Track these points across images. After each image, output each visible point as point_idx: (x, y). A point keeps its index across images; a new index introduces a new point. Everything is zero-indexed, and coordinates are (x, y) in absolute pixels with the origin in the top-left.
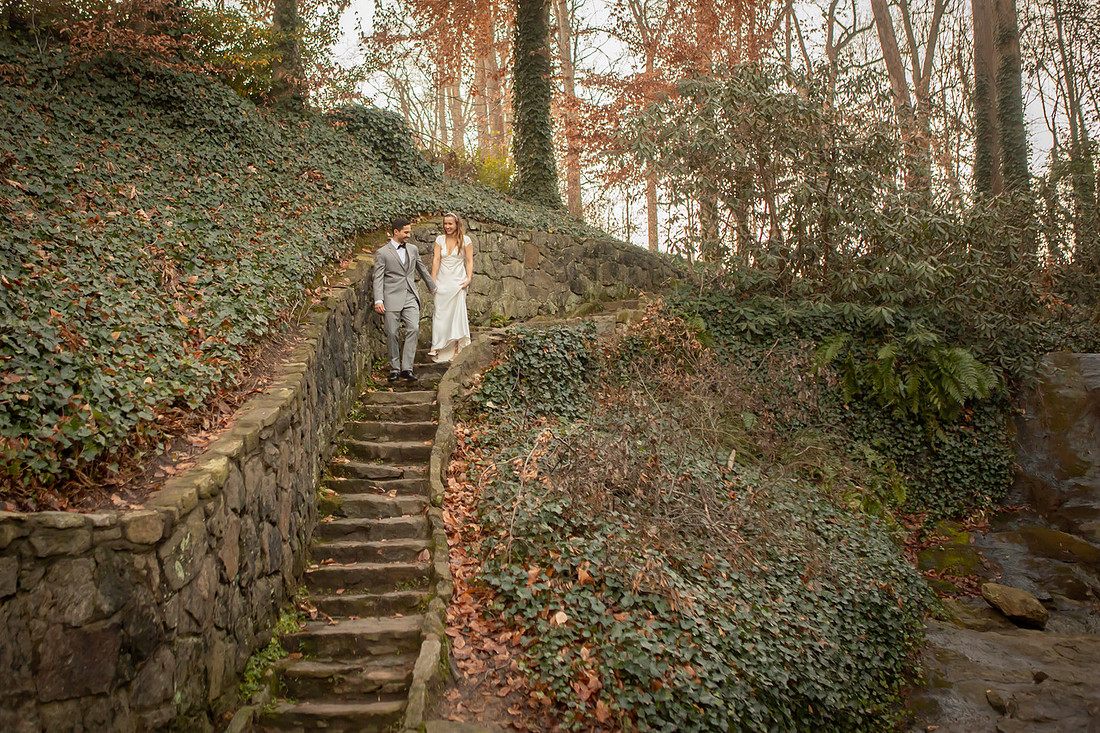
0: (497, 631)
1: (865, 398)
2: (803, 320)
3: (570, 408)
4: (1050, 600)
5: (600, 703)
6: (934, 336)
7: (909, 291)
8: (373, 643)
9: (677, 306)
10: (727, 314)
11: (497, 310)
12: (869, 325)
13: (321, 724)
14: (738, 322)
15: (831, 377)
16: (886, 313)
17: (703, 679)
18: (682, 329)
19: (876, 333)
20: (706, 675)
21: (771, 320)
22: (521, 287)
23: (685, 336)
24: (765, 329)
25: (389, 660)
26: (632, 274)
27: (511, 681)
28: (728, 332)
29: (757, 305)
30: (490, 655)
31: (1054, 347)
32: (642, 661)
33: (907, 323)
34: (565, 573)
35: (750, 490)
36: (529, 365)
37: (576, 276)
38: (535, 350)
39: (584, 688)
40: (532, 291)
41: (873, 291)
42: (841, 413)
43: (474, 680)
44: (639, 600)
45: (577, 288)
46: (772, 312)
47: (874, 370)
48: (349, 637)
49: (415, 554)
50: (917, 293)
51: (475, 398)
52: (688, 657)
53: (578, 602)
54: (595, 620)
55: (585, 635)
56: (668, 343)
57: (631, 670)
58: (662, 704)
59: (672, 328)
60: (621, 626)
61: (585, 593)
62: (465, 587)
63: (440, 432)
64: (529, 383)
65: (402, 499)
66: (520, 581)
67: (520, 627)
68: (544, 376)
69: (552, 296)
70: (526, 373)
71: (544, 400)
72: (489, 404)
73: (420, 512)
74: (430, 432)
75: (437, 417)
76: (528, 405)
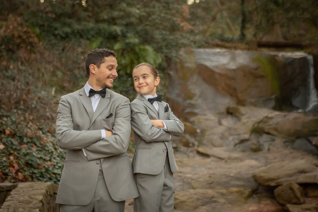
2: (83, 30)
5: (20, 174)
6: (137, 40)
7: (127, 20)
9: (26, 22)
10: (49, 26)
12: (111, 34)
14: (54, 30)
16: (118, 29)
17: (54, 165)
18: (29, 33)
19: (113, 38)
20: (55, 164)
21: (67, 30)
23: (30, 36)
24: (66, 34)
28: (50, 35)
29: (63, 23)
32: (33, 159)
33: (127, 33)
39: (13, 169)
41: (113, 19)
46: (69, 25)
50: (131, 21)
52: (48, 159)
53: (7, 142)
54: (14, 147)
55: (12, 152)
56: (23, 40)
57: (30, 162)
58: (42, 173)
59: (25, 32)
60: (24, 149)
61: (9, 139)
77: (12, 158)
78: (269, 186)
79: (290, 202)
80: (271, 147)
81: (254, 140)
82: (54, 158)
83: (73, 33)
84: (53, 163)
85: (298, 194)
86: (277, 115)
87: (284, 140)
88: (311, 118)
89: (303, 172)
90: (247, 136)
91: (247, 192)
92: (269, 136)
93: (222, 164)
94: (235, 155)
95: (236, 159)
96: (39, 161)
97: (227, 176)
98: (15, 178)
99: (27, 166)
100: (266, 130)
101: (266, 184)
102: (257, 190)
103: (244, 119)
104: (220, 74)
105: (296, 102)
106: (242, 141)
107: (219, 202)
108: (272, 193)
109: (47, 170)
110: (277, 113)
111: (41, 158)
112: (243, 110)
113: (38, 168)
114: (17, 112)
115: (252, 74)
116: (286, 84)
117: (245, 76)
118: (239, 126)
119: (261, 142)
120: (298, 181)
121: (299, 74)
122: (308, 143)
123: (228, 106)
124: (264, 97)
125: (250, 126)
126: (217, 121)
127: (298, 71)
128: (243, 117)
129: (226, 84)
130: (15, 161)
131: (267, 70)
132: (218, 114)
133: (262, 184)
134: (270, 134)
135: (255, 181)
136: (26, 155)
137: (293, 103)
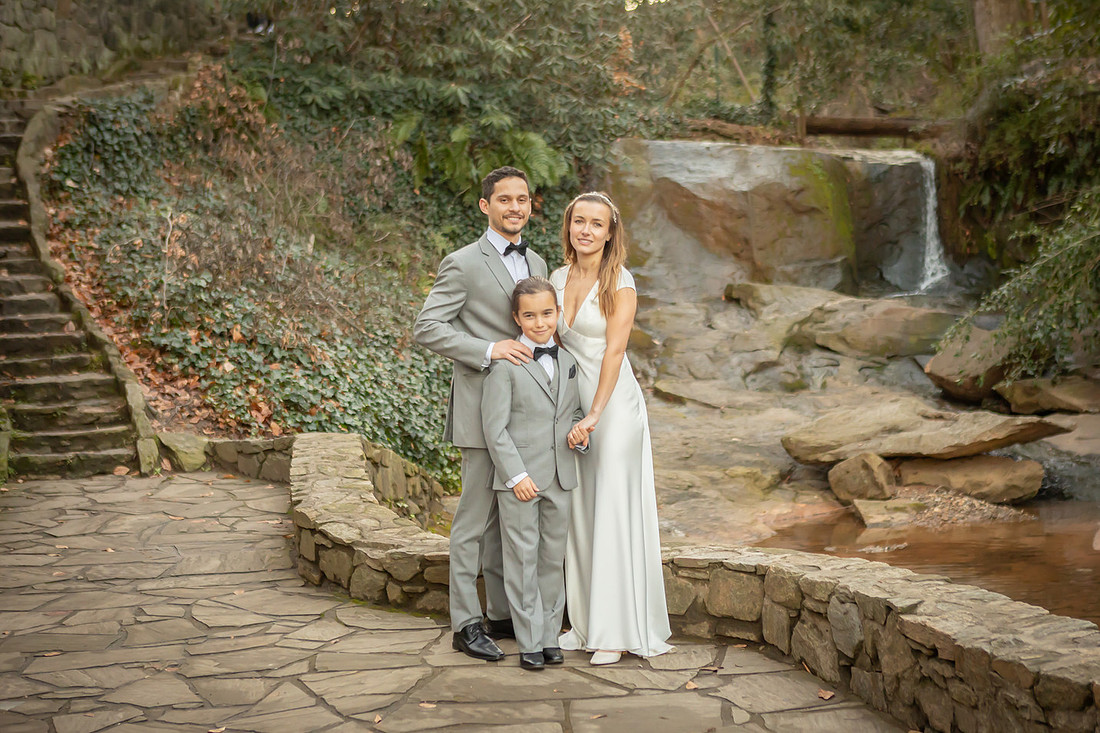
0: (174, 380)
1: (436, 183)
2: (372, 94)
3: (144, 187)
5: (273, 424)
6: (507, 120)
7: (483, 68)
8: (75, 389)
9: (234, 71)
10: (291, 83)
11: (29, 70)
12: (441, 103)
13: (64, 443)
14: (303, 92)
15: (408, 161)
16: (460, 92)
17: (345, 408)
18: (243, 99)
19: (448, 112)
20: (347, 405)
21: (336, 92)
22: (52, 41)
23: (246, 108)
24: (331, 103)
25: (96, 402)
26: (168, 24)
27: (198, 412)
28: (291, 104)
29: (323, 74)
30: (173, 397)
31: (625, 132)
32: (302, 393)
33: (481, 102)
34: (221, 335)
35: (337, 274)
36: (103, 141)
37: (109, 26)
38: (108, 125)
39: (259, 415)
40: (64, 46)
41: (448, 66)
42: (413, 198)
43: (167, 414)
44: (286, 354)
45: (110, 41)
46: (339, 82)
47: (447, 153)
48: (55, 385)
49: (61, 325)
50: (493, 71)
51: (56, 177)
52: (330, 394)
53: (239, 355)
54: (256, 368)
55: (252, 378)
56: (231, 117)
57: (294, 400)
58: (320, 423)
59: (234, 100)
60: (277, 372)
61: (243, 350)
62: (128, 350)
63: (34, 212)
64: (104, 161)
65: (18, 278)
66: (186, 341)
67: (193, 376)
68: (118, 153)
69: (84, 51)
70: (100, 150)
71: (120, 180)
72: (69, 183)
73: (45, 290)
74: (23, 212)
75: (25, 196)
76: (106, 184)
77: (252, 390)
78: (817, 463)
79: (861, 496)
80: (829, 380)
81: (790, 361)
82: (343, 393)
83: (349, 99)
84: (341, 404)
85: (881, 478)
86: (844, 304)
87: (860, 363)
88: (925, 310)
89: (894, 429)
90: (773, 355)
91: (769, 477)
93: (715, 418)
94: (743, 398)
95: (747, 406)
96: (314, 399)
97: (724, 443)
98: (264, 433)
99: (288, 409)
100: (819, 341)
101: (811, 458)
102: (790, 472)
103: (767, 315)
104: (710, 204)
105: (894, 273)
106: (763, 367)
107: (705, 497)
108: (826, 478)
109: (331, 418)
110: (846, 299)
111: (315, 392)
112: (764, 291)
113: (311, 414)
115: (788, 203)
116: (869, 228)
117: (770, 209)
118: (754, 330)
119: (807, 369)
120: (882, 450)
121: (902, 204)
122: (915, 370)
123: (729, 281)
124: (817, 259)
125: (781, 330)
126: (702, 317)
127: (899, 197)
128: (765, 310)
129: (725, 229)
130: (260, 398)
131: (825, 194)
132: (705, 301)
133: (803, 458)
134: (827, 349)
135: (788, 451)
136: (283, 385)
137: (887, 277)
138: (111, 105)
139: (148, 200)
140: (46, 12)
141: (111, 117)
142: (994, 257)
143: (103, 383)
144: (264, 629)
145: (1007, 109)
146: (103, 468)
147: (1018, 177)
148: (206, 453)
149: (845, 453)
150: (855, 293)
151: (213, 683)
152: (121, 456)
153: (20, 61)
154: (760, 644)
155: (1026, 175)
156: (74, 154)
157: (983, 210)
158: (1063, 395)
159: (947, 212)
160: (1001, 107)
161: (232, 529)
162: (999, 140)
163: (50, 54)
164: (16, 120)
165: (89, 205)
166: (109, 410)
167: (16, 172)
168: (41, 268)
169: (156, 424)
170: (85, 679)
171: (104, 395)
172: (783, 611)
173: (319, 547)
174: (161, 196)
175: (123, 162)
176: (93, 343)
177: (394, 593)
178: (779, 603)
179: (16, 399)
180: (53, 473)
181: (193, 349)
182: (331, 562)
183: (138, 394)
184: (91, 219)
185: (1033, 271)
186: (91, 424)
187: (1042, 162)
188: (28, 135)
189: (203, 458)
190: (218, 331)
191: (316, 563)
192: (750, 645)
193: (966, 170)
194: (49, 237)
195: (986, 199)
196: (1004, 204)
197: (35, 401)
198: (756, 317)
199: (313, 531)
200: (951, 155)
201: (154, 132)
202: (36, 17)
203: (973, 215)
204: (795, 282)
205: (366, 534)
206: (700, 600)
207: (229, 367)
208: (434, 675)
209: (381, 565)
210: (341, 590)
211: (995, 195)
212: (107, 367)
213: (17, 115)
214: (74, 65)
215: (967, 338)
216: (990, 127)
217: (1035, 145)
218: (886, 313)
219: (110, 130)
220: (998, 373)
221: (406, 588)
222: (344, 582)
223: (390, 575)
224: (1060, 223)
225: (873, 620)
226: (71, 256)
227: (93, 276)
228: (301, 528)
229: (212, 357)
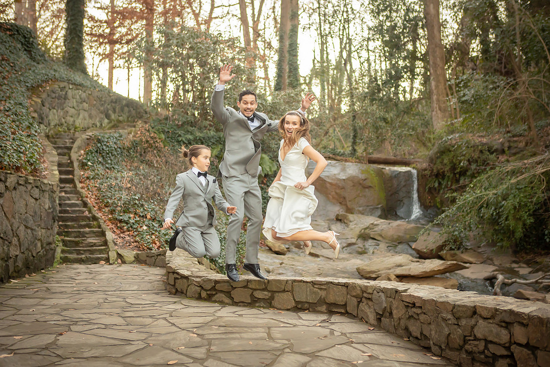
0: (124, 232)
2: (204, 138)
3: (117, 167)
4: (288, 248)
8: (87, 233)
9: (153, 128)
10: (173, 133)
11: (77, 124)
13: (82, 252)
14: (178, 137)
18: (155, 138)
21: (191, 137)
22: (86, 115)
23: (157, 141)
24: (188, 140)
25: (94, 238)
26: (130, 111)
27: (132, 244)
28: (173, 141)
29: (186, 130)
30: (123, 238)
34: (143, 216)
36: (103, 149)
37: (108, 111)
38: (105, 143)
39: (155, 245)
40: (90, 117)
43: (121, 244)
45: (108, 116)
46: (192, 134)
48: (79, 232)
49: (83, 212)
51: (84, 161)
53: (149, 224)
54: (155, 229)
55: (154, 232)
56: (150, 144)
59: (152, 138)
61: (151, 222)
62: (107, 221)
63: (76, 172)
64: (103, 156)
65: (68, 195)
66: (129, 218)
67: (131, 231)
68: (108, 154)
69: (98, 119)
70: (101, 152)
71: (108, 163)
72: (89, 163)
73: (78, 200)
74: (71, 172)
75: (73, 167)
76: (103, 165)
77: (153, 237)
78: (370, 278)
80: (375, 251)
81: (360, 243)
83: (195, 139)
86: (381, 222)
87: (387, 245)
88: (413, 225)
89: (400, 266)
90: (354, 241)
92: (375, 241)
93: (331, 262)
94: (342, 256)
95: (343, 259)
97: (334, 270)
100: (372, 236)
101: (368, 275)
103: (352, 225)
104: (331, 184)
105: (401, 212)
106: (350, 245)
110: (382, 221)
112: (351, 217)
114: (154, 203)
115: (360, 184)
116: (392, 195)
117: (354, 186)
118: (347, 231)
119: (367, 246)
120: (395, 273)
121: (404, 186)
122: (409, 248)
123: (338, 213)
124: (371, 206)
125: (357, 231)
126: (327, 226)
127: (403, 183)
128: (351, 224)
129: (336, 193)
130: (156, 239)
131: (375, 181)
132: (328, 220)
133: (365, 276)
134: (375, 239)
135: (359, 273)
136: (165, 235)
137: (398, 214)
138: (107, 136)
139: (118, 171)
140: (85, 104)
141: (106, 140)
142: (439, 207)
143: (97, 232)
144: (153, 305)
145: (445, 151)
146: (96, 261)
147: (449, 176)
148: (135, 257)
149: (381, 274)
150: (386, 218)
151: (132, 318)
152: (103, 257)
153: (74, 121)
154: (346, 314)
155: (452, 175)
156: (92, 153)
157: (435, 189)
158: (466, 257)
159: (421, 189)
160: (442, 149)
161: (143, 278)
162: (442, 163)
163: (85, 119)
164: (71, 141)
165: (96, 171)
166: (99, 241)
167: (70, 159)
168: (77, 192)
169: (116, 247)
170: (84, 316)
171: (97, 236)
172: (355, 299)
173: (176, 279)
174: (123, 171)
175: (109, 157)
176: (95, 218)
177: (204, 294)
178: (353, 296)
179: (65, 236)
180: (77, 262)
181: (132, 221)
182: (180, 284)
183: (110, 236)
184: (97, 176)
185: (454, 209)
186: (92, 246)
187: (458, 170)
188: (75, 145)
189: (134, 259)
190: (141, 215)
191: (174, 285)
192: (342, 314)
193: (429, 173)
194: (81, 182)
195: (436, 185)
196: (443, 187)
197: (72, 237)
198: (348, 226)
199: (174, 273)
200: (423, 168)
201: (122, 147)
202: (81, 106)
203: (431, 191)
204: (363, 214)
205: (194, 273)
206: (323, 297)
207: (145, 228)
208: (218, 319)
209: (199, 284)
210: (183, 295)
211: (440, 184)
212: (99, 227)
213: (72, 139)
214: (93, 124)
215: (429, 234)
216: (438, 158)
217: (455, 164)
218: (397, 226)
219: (105, 145)
220: (441, 248)
221: (208, 292)
222: (185, 292)
223: (202, 288)
224: (465, 192)
225: (390, 297)
226: (88, 189)
227: (96, 196)
228: (169, 272)
229: (139, 224)
